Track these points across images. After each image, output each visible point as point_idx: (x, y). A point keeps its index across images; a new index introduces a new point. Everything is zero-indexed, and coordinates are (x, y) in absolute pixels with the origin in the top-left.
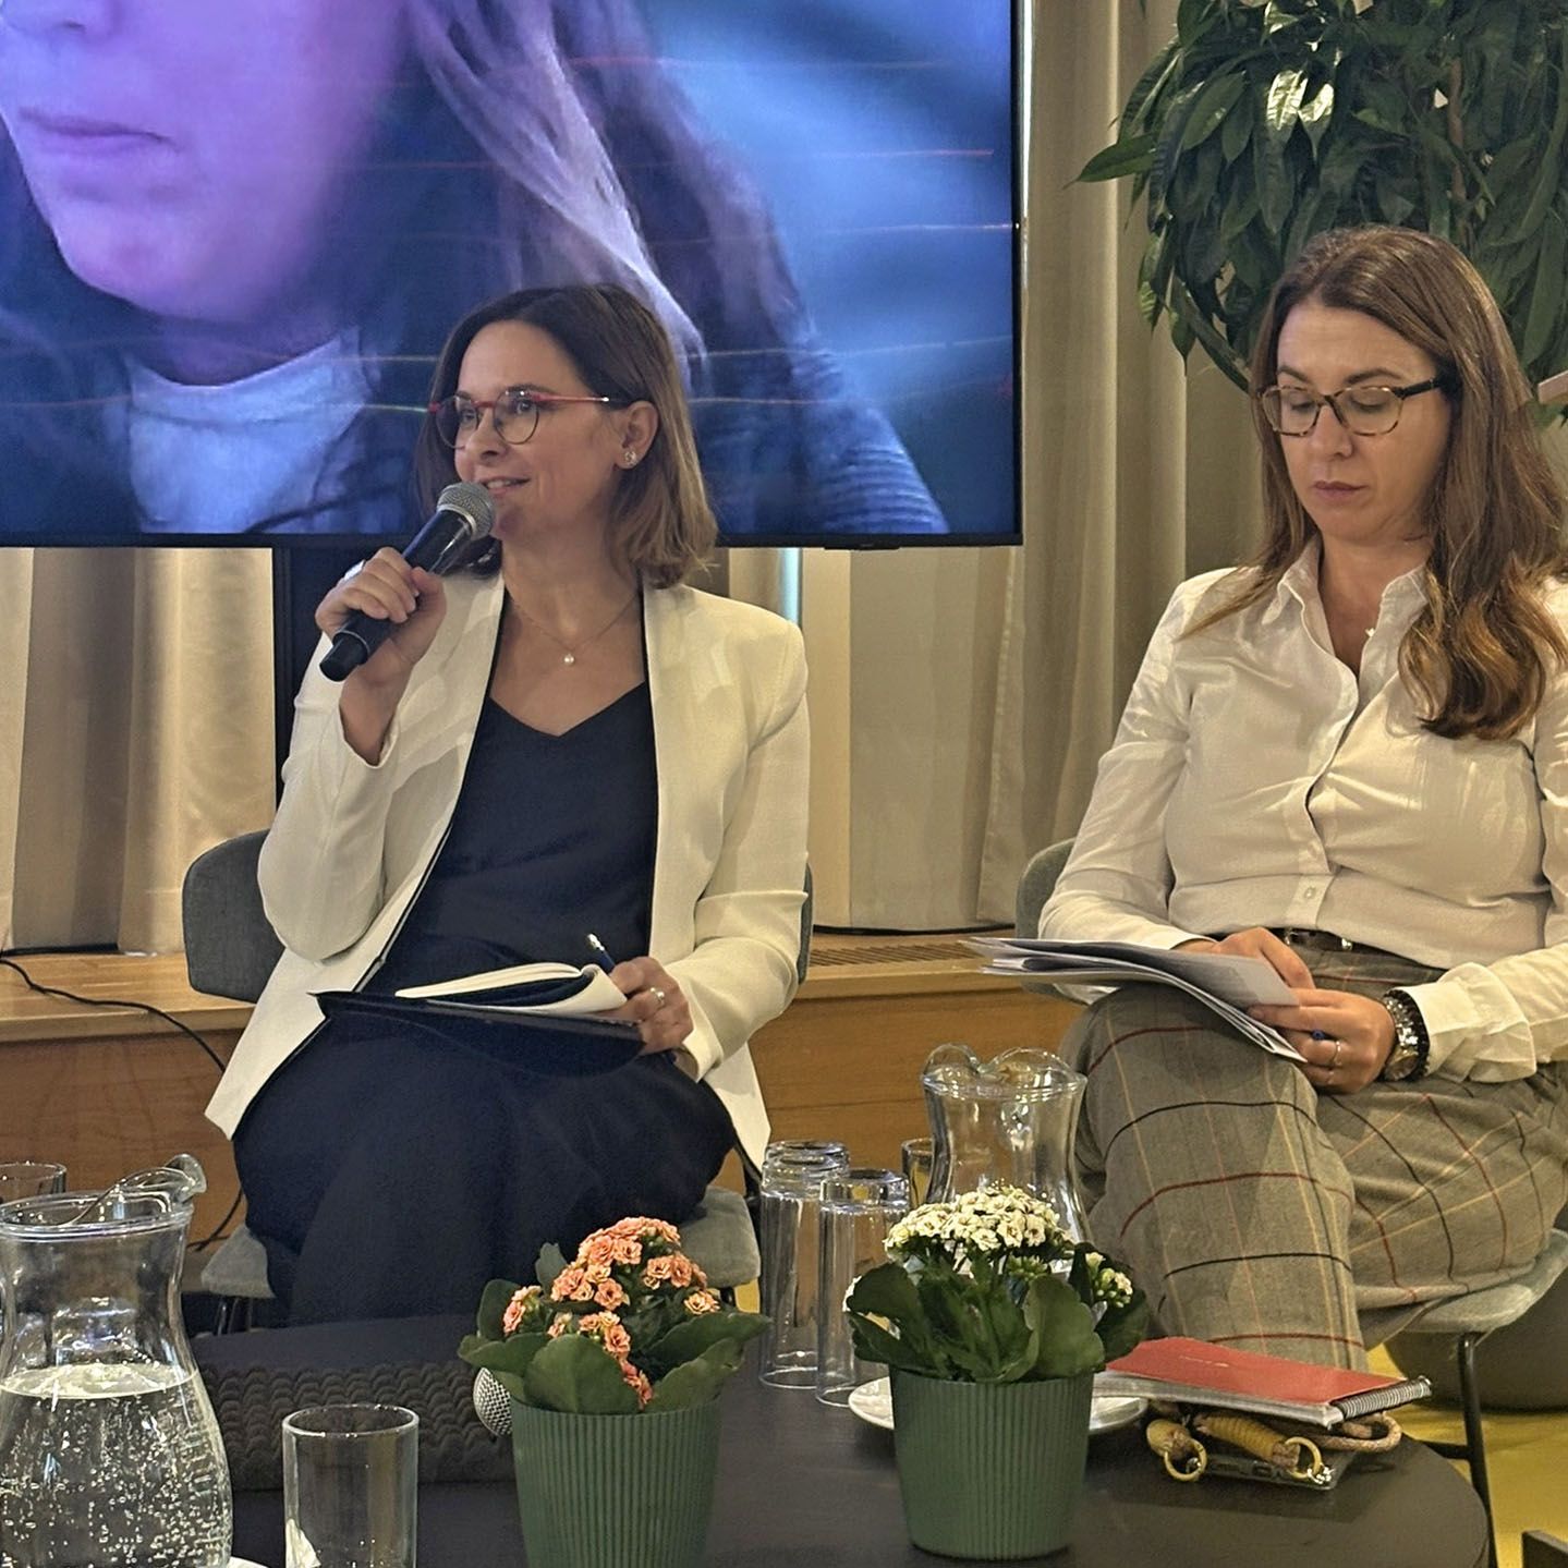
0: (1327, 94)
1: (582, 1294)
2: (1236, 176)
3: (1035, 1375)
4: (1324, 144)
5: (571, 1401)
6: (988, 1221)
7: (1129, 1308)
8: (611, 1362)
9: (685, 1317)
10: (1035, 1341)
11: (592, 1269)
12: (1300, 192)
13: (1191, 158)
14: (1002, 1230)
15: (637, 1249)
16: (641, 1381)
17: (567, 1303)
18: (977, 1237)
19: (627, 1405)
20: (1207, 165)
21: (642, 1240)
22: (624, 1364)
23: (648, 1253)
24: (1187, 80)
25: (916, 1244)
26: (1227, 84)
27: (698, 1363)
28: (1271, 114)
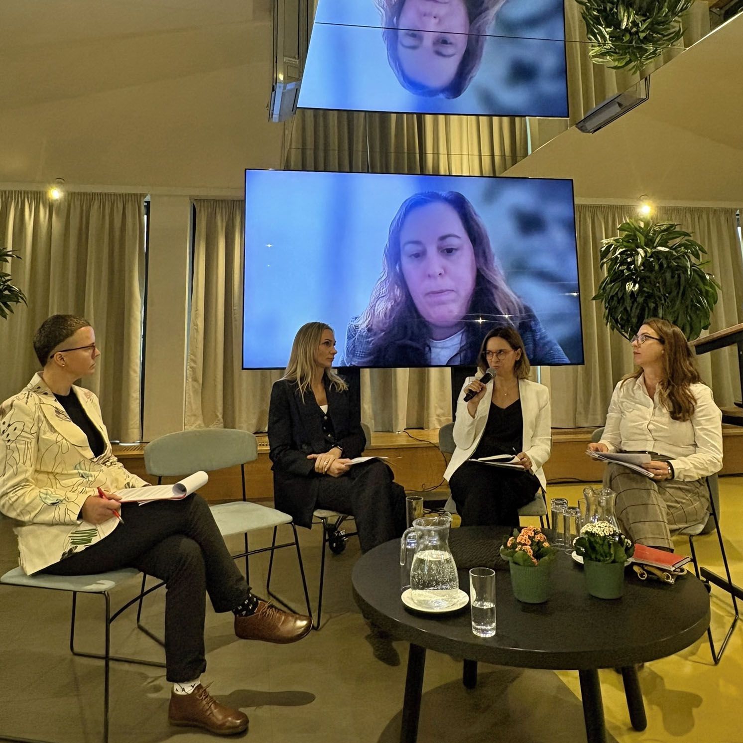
0: (637, 286)
1: (523, 542)
2: (621, 300)
3: (614, 562)
4: (637, 295)
5: (522, 563)
6: (602, 529)
7: (631, 547)
8: (529, 557)
9: (543, 547)
10: (613, 555)
11: (525, 536)
12: (633, 303)
13: (612, 297)
14: (605, 532)
15: (533, 533)
16: (535, 560)
17: (520, 543)
18: (600, 533)
19: (533, 565)
20: (615, 298)
21: (534, 531)
22: (532, 557)
23: (535, 534)
24: (611, 282)
25: (587, 532)
26: (618, 284)
27: (546, 558)
28: (627, 289)
